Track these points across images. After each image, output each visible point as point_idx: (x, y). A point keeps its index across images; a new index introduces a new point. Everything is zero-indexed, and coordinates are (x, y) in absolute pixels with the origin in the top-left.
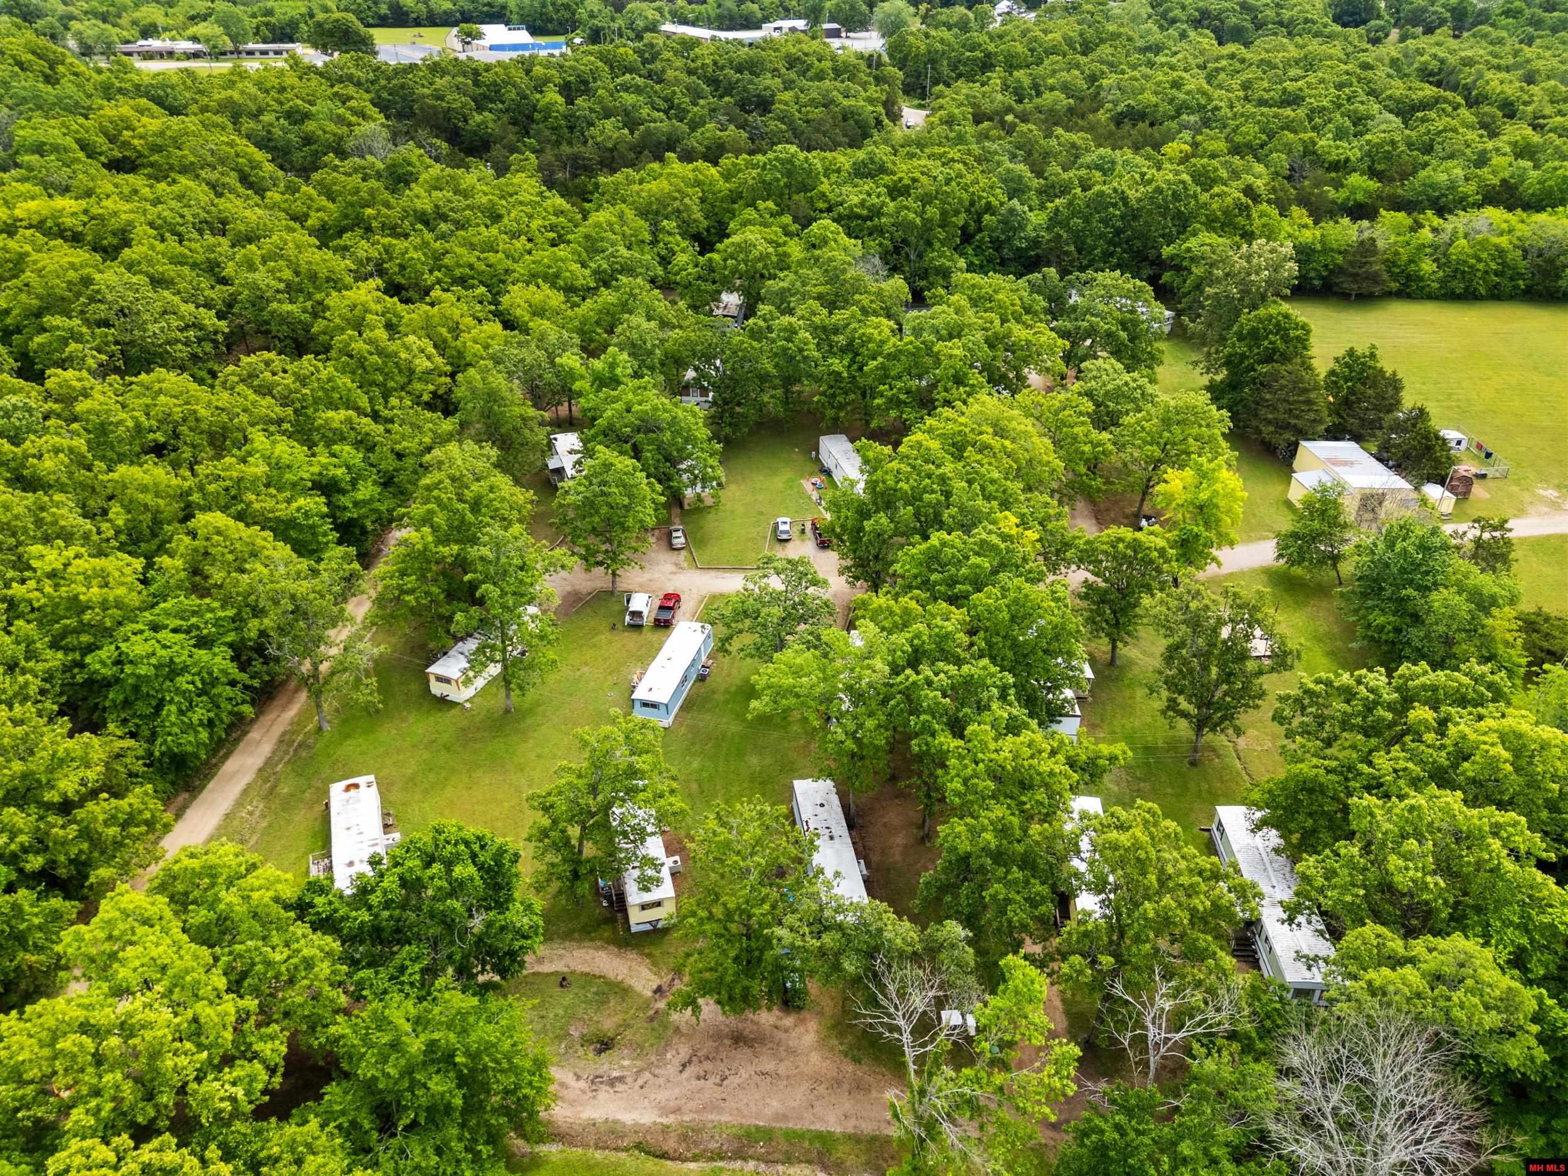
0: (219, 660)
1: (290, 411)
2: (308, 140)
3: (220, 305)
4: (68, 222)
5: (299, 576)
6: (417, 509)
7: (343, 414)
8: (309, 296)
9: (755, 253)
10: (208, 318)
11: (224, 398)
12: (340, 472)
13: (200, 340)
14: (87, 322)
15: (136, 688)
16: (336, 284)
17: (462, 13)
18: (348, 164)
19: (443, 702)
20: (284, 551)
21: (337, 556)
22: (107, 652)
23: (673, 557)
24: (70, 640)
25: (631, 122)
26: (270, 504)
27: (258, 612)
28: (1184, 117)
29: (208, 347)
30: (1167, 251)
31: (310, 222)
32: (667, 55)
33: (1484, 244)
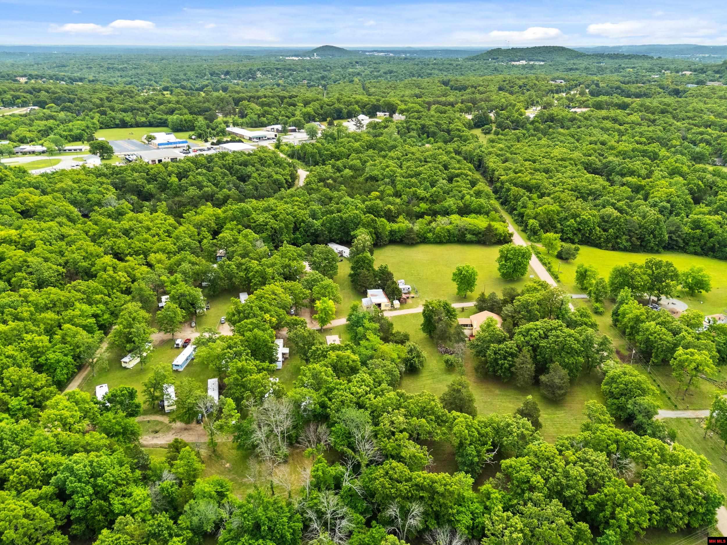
0: (70, 359)
1: (85, 296)
2: (89, 200)
3: (63, 264)
4: (14, 238)
5: (89, 338)
6: (119, 321)
7: (100, 296)
8: (90, 260)
9: (226, 240)
10: (61, 269)
11: (67, 294)
12: (99, 312)
13: (58, 275)
14: (27, 273)
15: (50, 366)
16: (98, 256)
17: (150, 122)
18: (103, 210)
19: (125, 368)
20: (85, 333)
21: (98, 334)
22: (43, 358)
23: (192, 329)
24: (35, 355)
25: (200, 187)
26: (80, 321)
27: (78, 347)
28: (385, 180)
29: (60, 277)
30: (352, 233)
31: (90, 234)
32: (216, 159)
33: (443, 228)
